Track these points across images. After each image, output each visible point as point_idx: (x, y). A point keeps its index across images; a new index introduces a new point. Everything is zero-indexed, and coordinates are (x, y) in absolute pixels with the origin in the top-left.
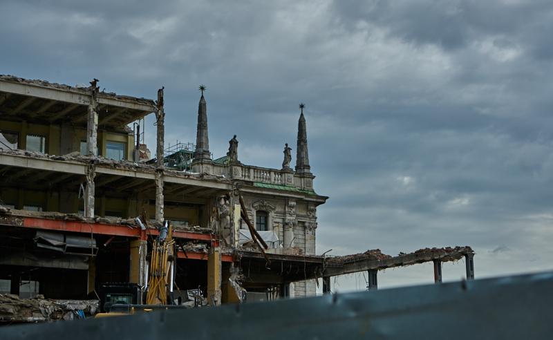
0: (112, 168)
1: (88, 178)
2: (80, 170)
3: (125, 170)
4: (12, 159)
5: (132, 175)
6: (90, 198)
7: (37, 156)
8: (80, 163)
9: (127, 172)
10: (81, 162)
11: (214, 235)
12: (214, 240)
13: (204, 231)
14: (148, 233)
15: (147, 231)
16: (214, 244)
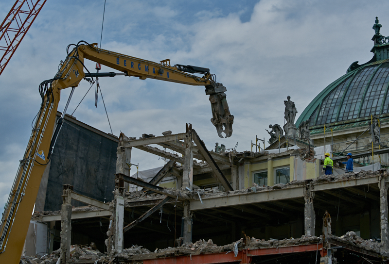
0: (329, 183)
1: (305, 199)
2: (299, 193)
3: (345, 181)
4: (237, 198)
5: (353, 184)
6: (309, 219)
7: (257, 190)
8: (297, 186)
9: (347, 183)
10: (298, 184)
11: (321, 244)
12: (321, 249)
13: (310, 241)
14: (249, 255)
15: (247, 253)
16: (322, 254)
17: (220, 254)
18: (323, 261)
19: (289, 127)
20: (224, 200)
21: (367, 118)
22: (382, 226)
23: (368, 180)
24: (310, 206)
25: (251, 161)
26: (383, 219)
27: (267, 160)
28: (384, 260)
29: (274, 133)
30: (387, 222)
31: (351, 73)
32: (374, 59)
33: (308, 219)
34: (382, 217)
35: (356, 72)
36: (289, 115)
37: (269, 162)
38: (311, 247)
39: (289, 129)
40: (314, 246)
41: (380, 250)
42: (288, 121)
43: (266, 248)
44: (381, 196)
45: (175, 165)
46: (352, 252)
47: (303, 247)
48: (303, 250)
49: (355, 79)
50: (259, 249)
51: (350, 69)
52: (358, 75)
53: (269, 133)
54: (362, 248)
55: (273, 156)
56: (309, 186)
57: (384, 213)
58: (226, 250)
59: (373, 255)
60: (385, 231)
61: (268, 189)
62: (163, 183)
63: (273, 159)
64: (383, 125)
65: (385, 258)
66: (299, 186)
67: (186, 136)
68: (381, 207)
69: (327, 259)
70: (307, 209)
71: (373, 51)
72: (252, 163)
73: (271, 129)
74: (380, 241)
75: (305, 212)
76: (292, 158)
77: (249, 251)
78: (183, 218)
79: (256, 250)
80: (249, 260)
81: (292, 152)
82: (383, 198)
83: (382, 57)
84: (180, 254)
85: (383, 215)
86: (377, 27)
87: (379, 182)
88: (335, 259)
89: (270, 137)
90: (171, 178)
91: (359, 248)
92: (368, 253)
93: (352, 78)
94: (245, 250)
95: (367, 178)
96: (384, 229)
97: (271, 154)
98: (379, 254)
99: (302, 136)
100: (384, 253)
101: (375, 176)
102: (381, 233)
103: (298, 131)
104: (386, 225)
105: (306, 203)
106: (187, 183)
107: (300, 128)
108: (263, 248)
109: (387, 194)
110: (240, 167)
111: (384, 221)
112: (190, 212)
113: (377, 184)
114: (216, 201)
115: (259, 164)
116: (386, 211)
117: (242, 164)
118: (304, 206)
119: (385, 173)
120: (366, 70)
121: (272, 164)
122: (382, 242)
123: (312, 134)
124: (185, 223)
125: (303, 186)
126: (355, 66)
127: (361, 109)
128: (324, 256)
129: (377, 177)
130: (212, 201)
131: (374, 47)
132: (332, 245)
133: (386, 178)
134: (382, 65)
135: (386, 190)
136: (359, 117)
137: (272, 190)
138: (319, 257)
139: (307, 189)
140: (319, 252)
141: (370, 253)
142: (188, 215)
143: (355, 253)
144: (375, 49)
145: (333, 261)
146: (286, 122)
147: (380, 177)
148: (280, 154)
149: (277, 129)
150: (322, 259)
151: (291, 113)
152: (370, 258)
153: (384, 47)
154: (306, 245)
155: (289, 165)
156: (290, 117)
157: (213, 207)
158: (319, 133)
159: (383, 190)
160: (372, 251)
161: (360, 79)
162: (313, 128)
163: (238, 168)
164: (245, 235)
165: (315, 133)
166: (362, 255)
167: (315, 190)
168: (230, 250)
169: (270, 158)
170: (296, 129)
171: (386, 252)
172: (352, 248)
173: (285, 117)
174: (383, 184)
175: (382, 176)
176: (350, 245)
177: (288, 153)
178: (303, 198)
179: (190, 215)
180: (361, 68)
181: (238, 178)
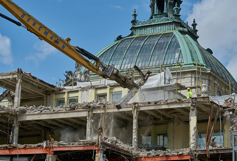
0: (102, 109)
1: (87, 118)
2: (84, 114)
3: (112, 108)
4: (46, 115)
5: (117, 110)
7: (59, 111)
8: (83, 110)
11: (96, 146)
12: (97, 149)
13: (90, 143)
14: (52, 150)
15: (51, 149)
16: (97, 151)
17: (35, 148)
18: (97, 156)
19: (78, 73)
20: (38, 116)
21: (125, 70)
22: (134, 137)
23: (126, 109)
24: (90, 122)
25: (55, 93)
26: (134, 133)
27: (64, 93)
28: (134, 158)
29: (68, 76)
30: (137, 135)
31: (117, 42)
32: (132, 34)
33: (89, 130)
34: (134, 131)
35: (120, 41)
36: (78, 65)
37: (66, 94)
38: (90, 147)
39: (78, 74)
40: (92, 147)
41: (132, 151)
42: (77, 69)
43: (63, 146)
44: (134, 118)
45: (9, 92)
46: (115, 151)
47: (86, 147)
48: (86, 148)
49: (119, 46)
50: (59, 147)
51: (116, 40)
52: (121, 44)
53: (65, 76)
54: (121, 149)
55: (68, 91)
56: (90, 110)
57: (135, 129)
58: (39, 146)
59: (128, 154)
60: (135, 140)
61: (65, 110)
62: (2, 103)
63: (69, 92)
64: (135, 75)
65: (135, 156)
66: (84, 110)
67: (18, 76)
68: (134, 125)
69: (100, 155)
70: (88, 124)
71: (131, 29)
72: (56, 94)
73: (67, 74)
74: (132, 146)
75: (87, 126)
76: (80, 92)
77: (53, 148)
78: (13, 125)
79: (57, 147)
80: (53, 153)
81: (80, 89)
82: (135, 120)
83: (136, 34)
84: (12, 147)
85: (135, 130)
86: (135, 15)
87: (133, 110)
88: (105, 155)
89: (66, 78)
90: (7, 100)
91: (119, 149)
92: (124, 153)
93: (117, 45)
94: (50, 147)
95: (126, 107)
96: (134, 139)
97: (67, 89)
98: (131, 153)
99: (85, 79)
100: (134, 153)
101: (130, 106)
102: (133, 141)
103: (83, 76)
104: (136, 136)
105: (88, 120)
106: (17, 104)
107: (84, 74)
108: (61, 146)
109: (137, 117)
110: (48, 96)
111: (135, 133)
112: (18, 122)
113: (132, 111)
114: (34, 116)
115: (60, 95)
116: (136, 128)
117: (49, 95)
118: (86, 122)
119: (137, 105)
120: (126, 41)
121: (68, 95)
122: (133, 147)
123: (91, 78)
124: (15, 128)
125: (86, 110)
126: (120, 38)
127: (122, 65)
128: (98, 153)
129: (131, 107)
130: (31, 116)
131: (132, 27)
132: (103, 147)
133: (137, 108)
134: (136, 38)
135: (137, 115)
136: (120, 69)
137: (68, 111)
138: (95, 153)
139: (89, 112)
140: (95, 150)
141: (126, 152)
142: (16, 124)
143: (117, 152)
144: (132, 28)
145: (103, 156)
146: (76, 70)
147: (134, 107)
148: (73, 89)
149: (70, 74)
150: (96, 155)
151: (79, 65)
152: (126, 156)
153: (138, 27)
154: (87, 146)
155: (78, 97)
156: (78, 67)
157: (32, 119)
158: (95, 77)
159: (135, 115)
160: (126, 151)
161: (122, 45)
162: (92, 74)
163: (47, 97)
164: (51, 138)
165: (93, 77)
166: (121, 153)
167: (93, 113)
168: (41, 146)
169: (67, 92)
170: (82, 74)
171: (136, 153)
172: (115, 149)
173: (76, 67)
174: (135, 111)
175: (135, 107)
176: (114, 147)
177: (78, 89)
178: (86, 117)
179: (18, 123)
180: (123, 39)
181: (47, 102)
